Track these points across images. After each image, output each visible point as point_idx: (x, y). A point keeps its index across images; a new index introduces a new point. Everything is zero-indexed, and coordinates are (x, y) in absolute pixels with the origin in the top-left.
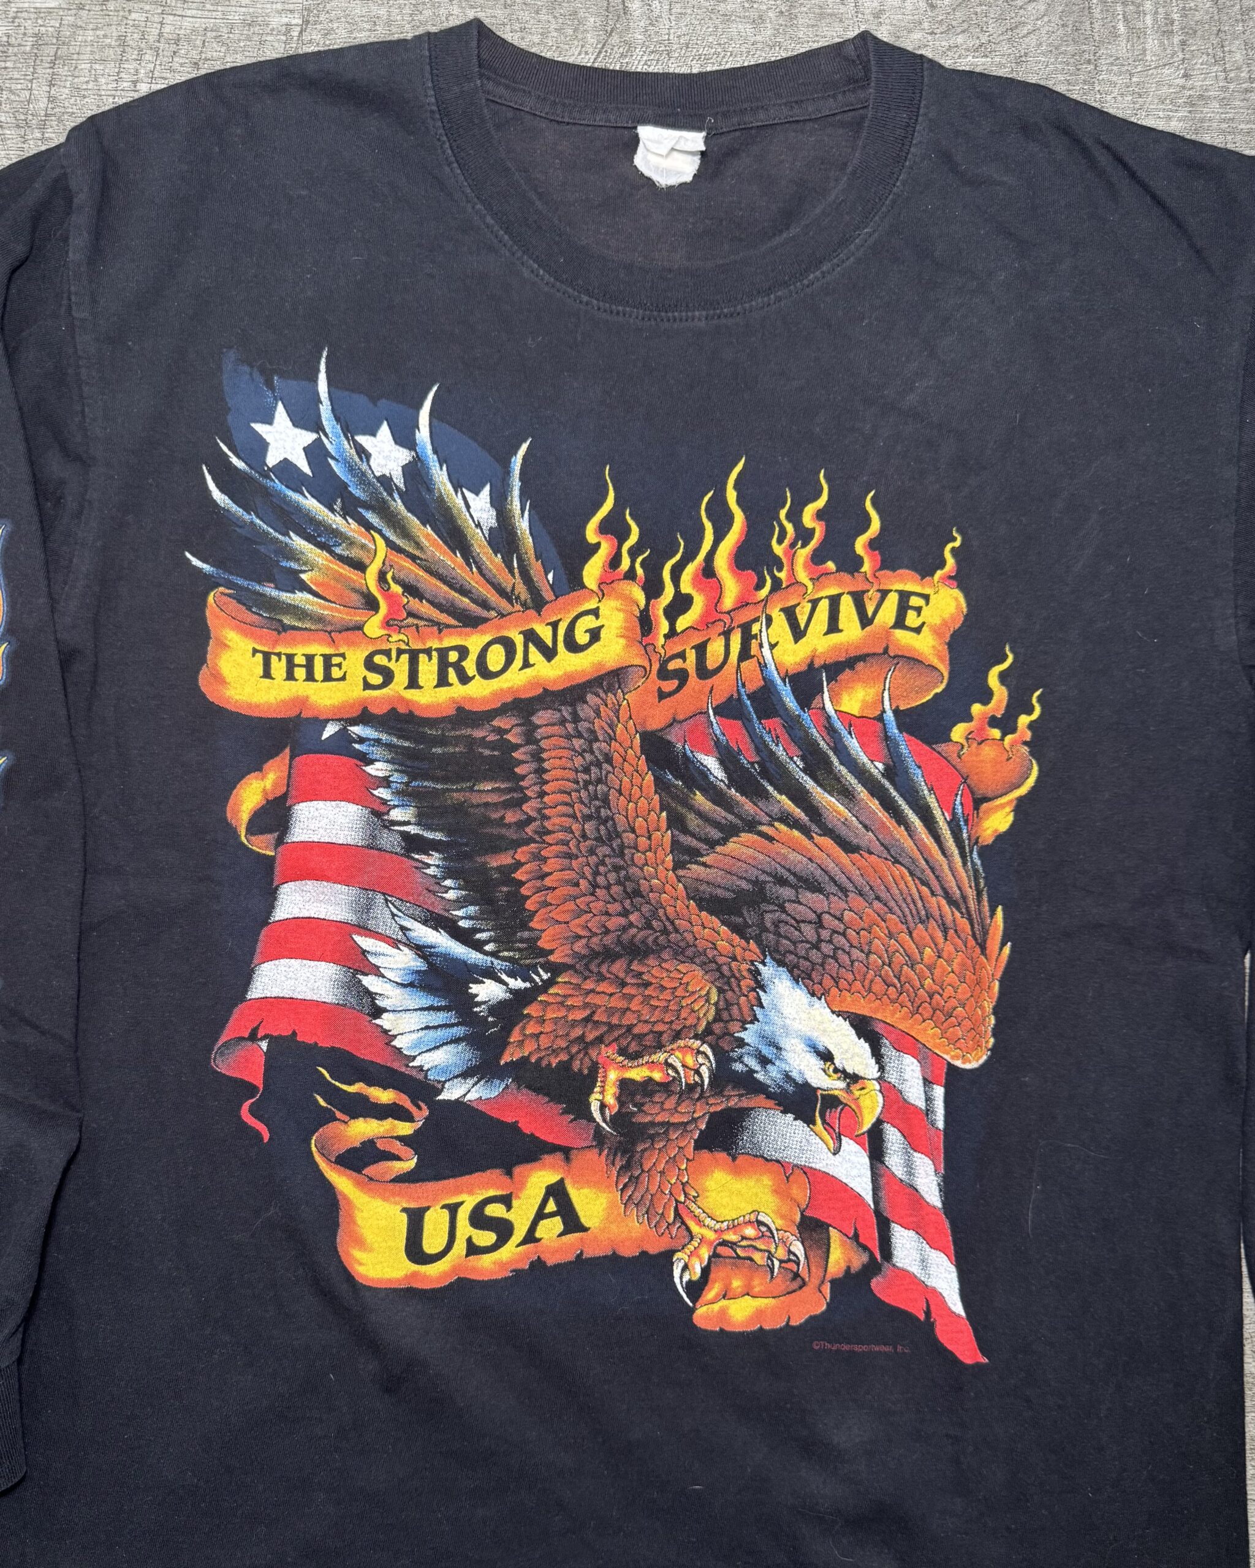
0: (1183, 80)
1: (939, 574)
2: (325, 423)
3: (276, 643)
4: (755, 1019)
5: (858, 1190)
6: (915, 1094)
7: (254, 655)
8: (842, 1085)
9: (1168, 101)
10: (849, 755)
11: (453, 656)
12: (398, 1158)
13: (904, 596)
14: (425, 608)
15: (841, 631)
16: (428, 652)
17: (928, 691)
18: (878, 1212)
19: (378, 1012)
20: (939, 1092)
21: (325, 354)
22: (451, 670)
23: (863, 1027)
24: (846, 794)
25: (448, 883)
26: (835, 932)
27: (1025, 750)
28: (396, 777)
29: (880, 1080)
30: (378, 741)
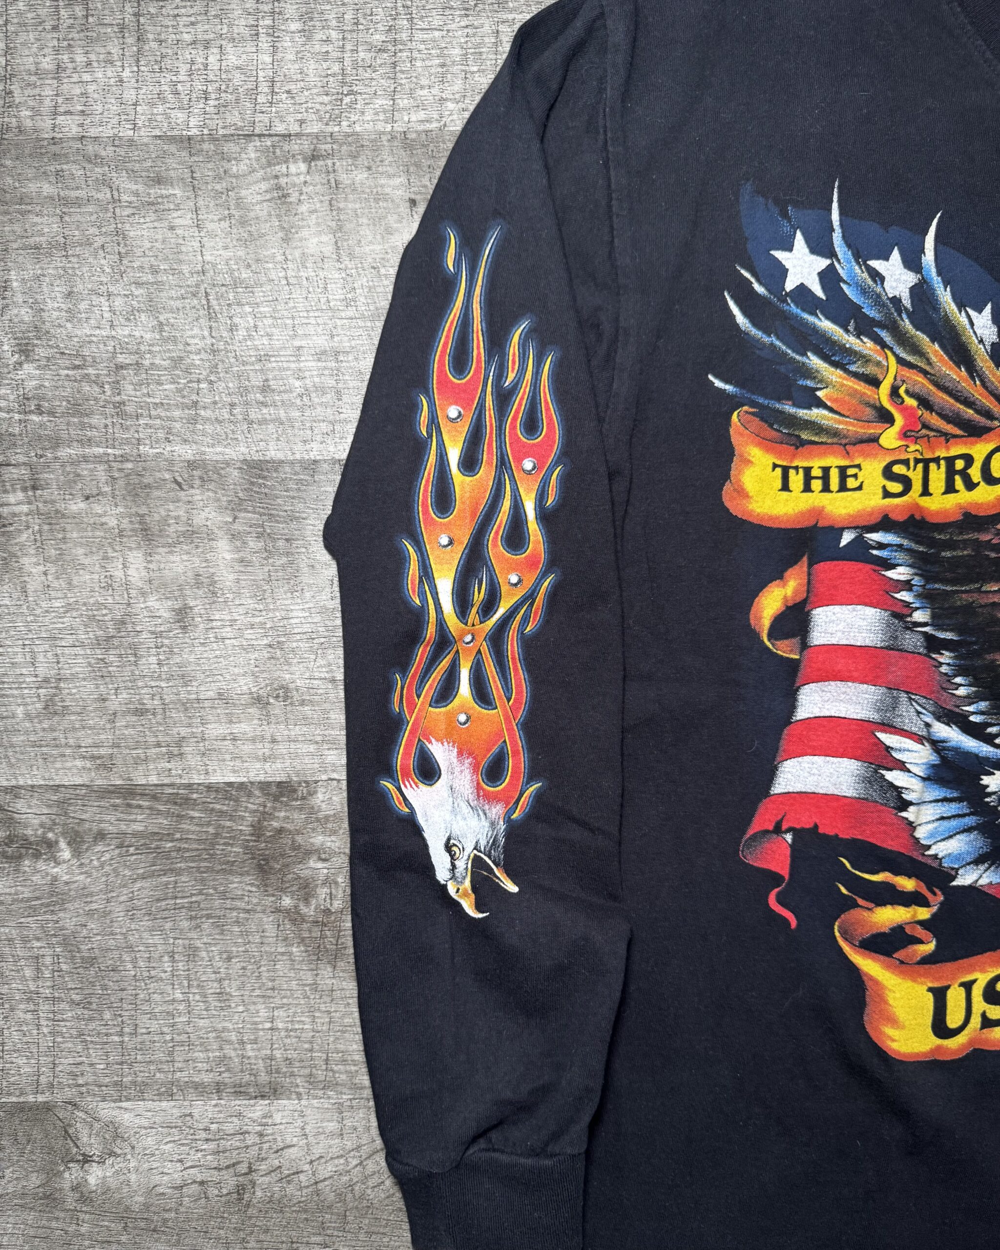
2: (837, 249)
3: (794, 457)
7: (774, 470)
11: (960, 464)
12: (921, 942)
14: (935, 420)
16: (937, 460)
19: (905, 805)
21: (837, 184)
22: (958, 478)
25: (958, 680)
28: (916, 581)
30: (900, 546)
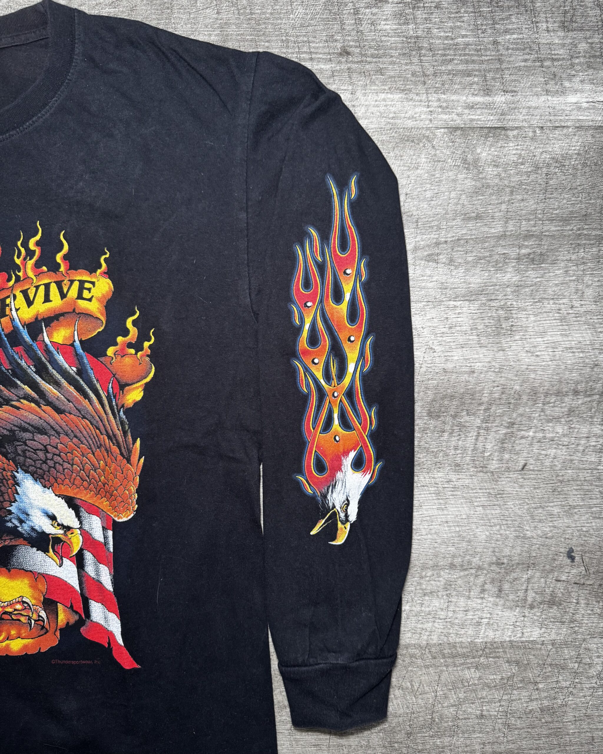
0: (217, 15)
1: (99, 271)
4: (15, 501)
5: (72, 584)
6: (98, 534)
8: (62, 532)
9: (209, 26)
10: (58, 364)
13: (82, 283)
15: (51, 301)
17: (95, 330)
18: (82, 594)
20: (110, 533)
23: (71, 503)
24: (57, 384)
26: (54, 454)
27: (148, 359)
29: (80, 528)
